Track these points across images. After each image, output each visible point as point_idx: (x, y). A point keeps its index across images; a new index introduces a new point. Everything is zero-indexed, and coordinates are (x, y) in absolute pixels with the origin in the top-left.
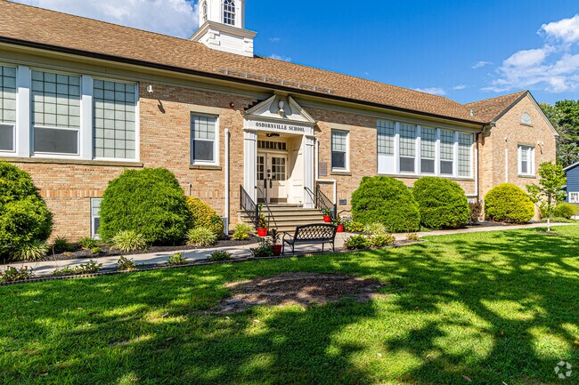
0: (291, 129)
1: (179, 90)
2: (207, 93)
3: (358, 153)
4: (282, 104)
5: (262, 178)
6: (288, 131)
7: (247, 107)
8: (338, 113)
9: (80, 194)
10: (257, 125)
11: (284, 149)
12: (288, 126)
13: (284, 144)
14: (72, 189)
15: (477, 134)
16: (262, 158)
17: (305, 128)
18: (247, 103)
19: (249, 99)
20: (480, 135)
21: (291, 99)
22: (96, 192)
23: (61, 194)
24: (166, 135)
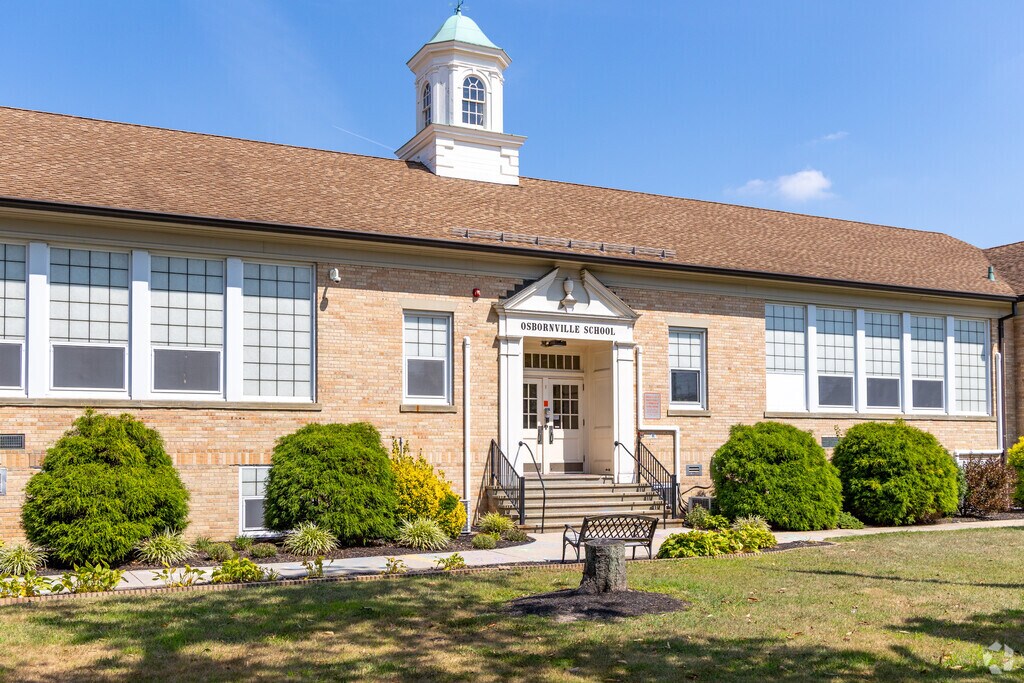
0: (587, 330)
1: (383, 272)
2: (432, 274)
3: (726, 372)
4: (570, 285)
5: (534, 425)
6: (582, 336)
7: (504, 295)
8: (682, 295)
9: (224, 458)
10: (523, 326)
11: (577, 367)
12: (582, 326)
13: (577, 359)
14: (210, 451)
15: (1001, 321)
16: (534, 388)
17: (616, 328)
18: (504, 287)
19: (507, 280)
20: (1006, 323)
21: (588, 276)
22: (247, 455)
23: (194, 459)
24: (361, 353)
